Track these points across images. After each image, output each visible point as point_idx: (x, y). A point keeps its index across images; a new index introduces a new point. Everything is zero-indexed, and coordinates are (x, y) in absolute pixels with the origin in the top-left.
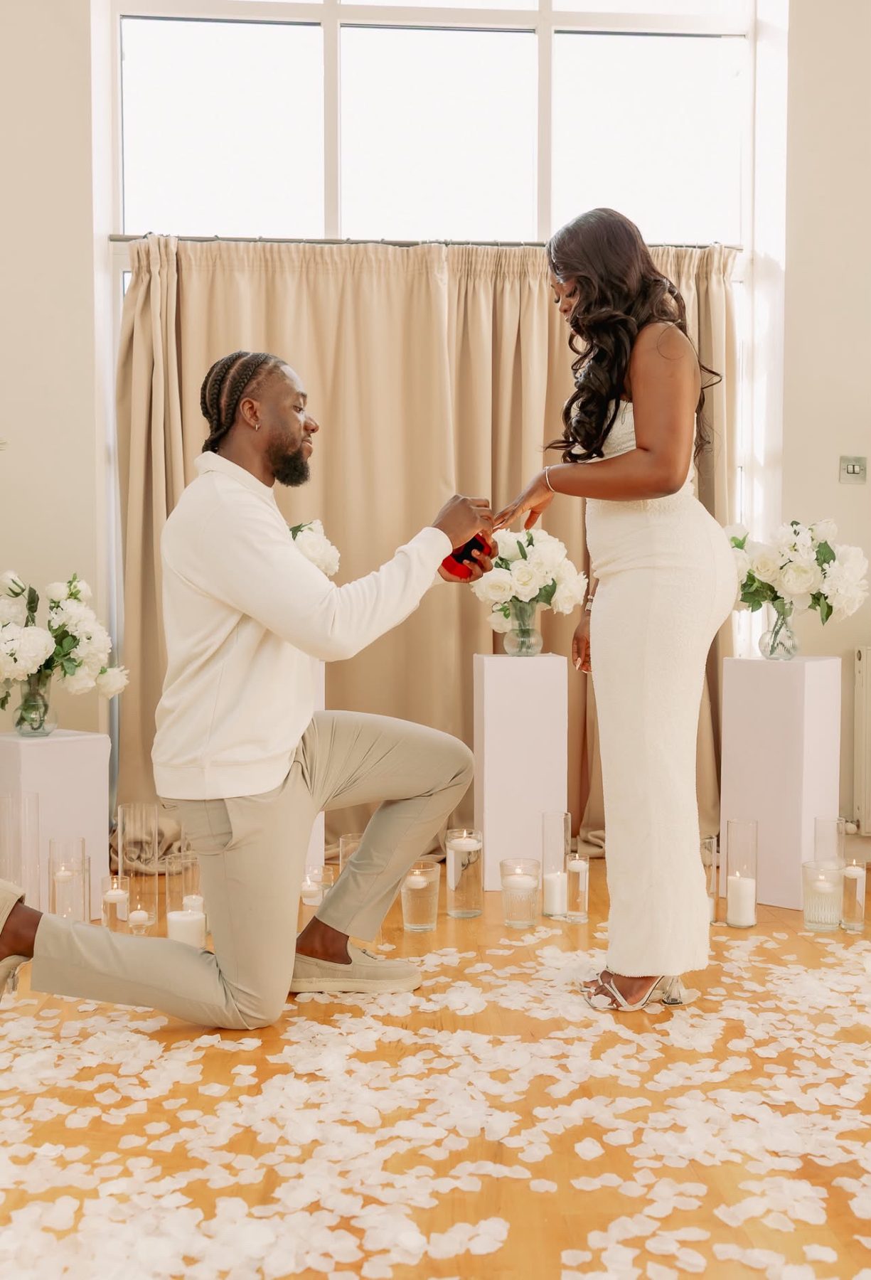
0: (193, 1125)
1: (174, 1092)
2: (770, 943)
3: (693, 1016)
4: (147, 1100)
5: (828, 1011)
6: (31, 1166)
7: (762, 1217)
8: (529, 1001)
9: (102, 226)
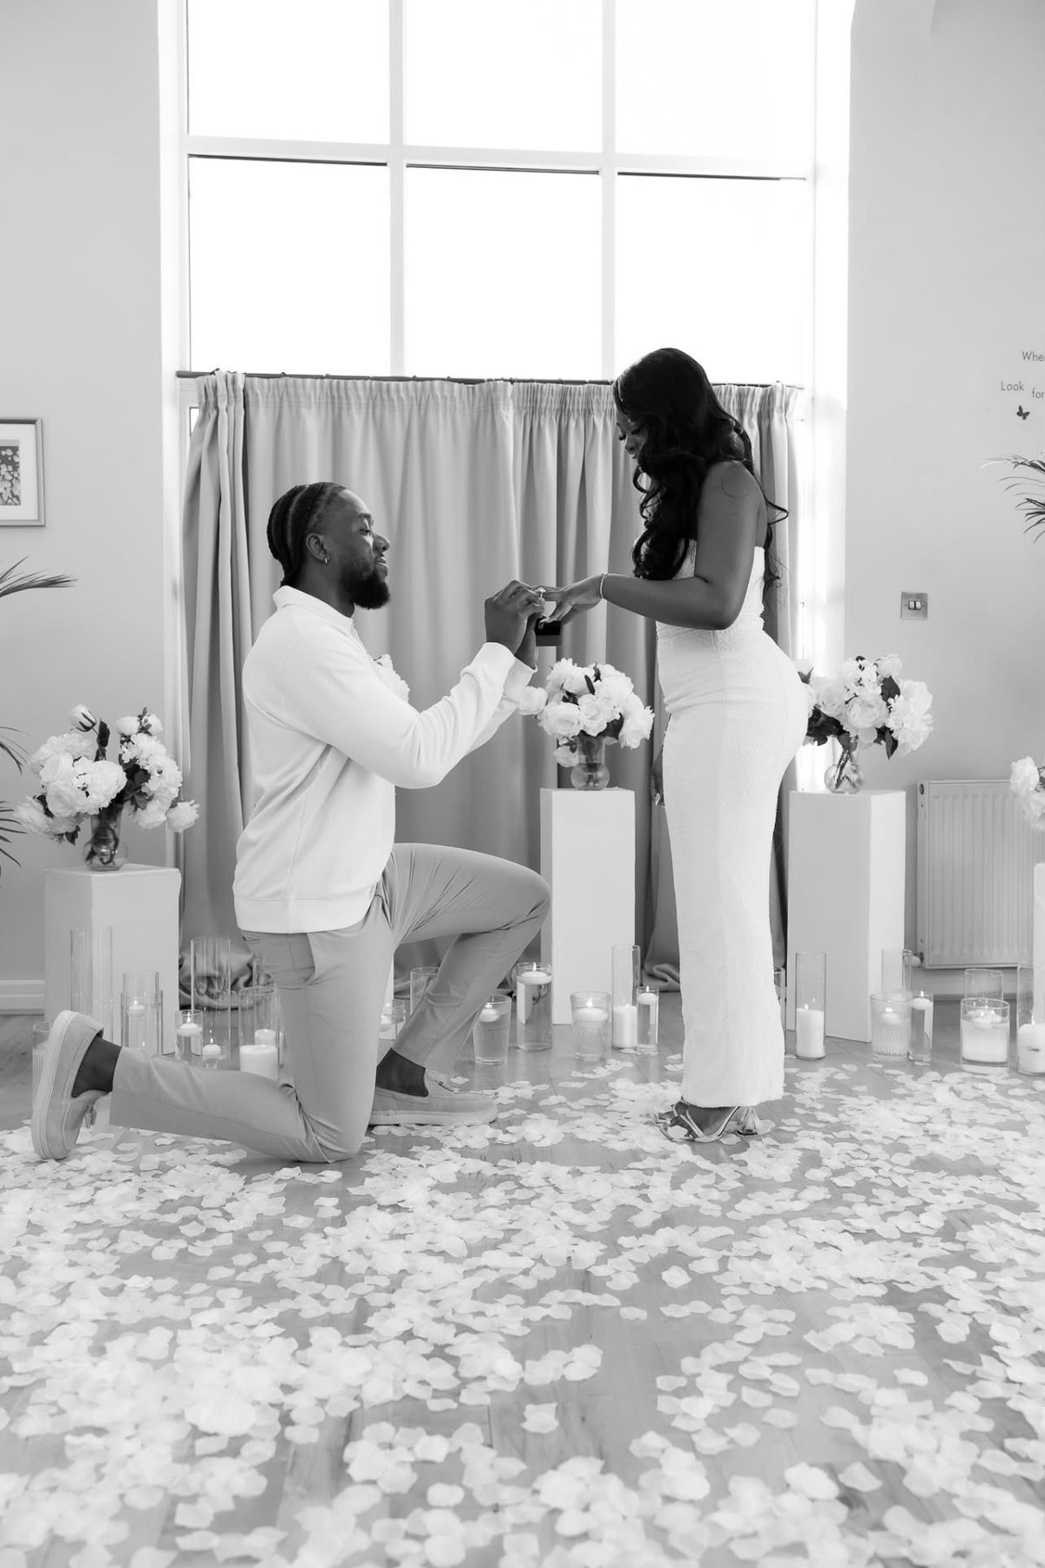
0: (280, 1256)
1: (259, 1225)
2: (839, 1075)
3: (769, 1146)
4: (232, 1231)
5: (902, 1141)
6: (121, 1297)
7: (852, 1342)
8: (606, 1133)
9: (170, 363)
